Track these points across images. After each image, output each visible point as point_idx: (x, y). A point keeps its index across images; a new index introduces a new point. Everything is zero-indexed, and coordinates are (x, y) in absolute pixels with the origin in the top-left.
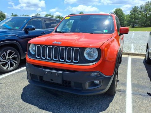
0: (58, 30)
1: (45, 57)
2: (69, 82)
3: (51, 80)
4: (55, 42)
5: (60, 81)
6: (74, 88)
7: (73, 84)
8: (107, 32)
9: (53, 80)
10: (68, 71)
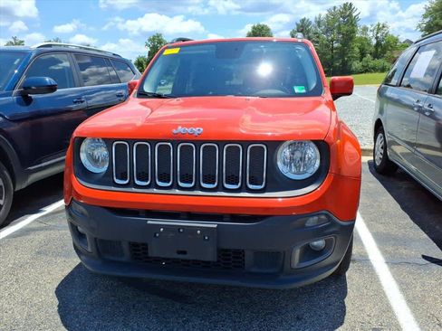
0: (147, 89)
1: (147, 180)
2: (239, 254)
3: (179, 252)
4: (180, 129)
5: (210, 255)
6: (254, 270)
7: (249, 258)
8: (304, 91)
9: (185, 253)
10: (234, 218)
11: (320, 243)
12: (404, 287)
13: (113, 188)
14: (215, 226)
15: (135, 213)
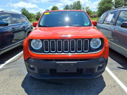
1: (54, 51)
2: (82, 70)
3: (66, 71)
5: (75, 71)
6: (85, 74)
7: (84, 70)
8: (87, 25)
11: (101, 65)
12: (116, 75)
13: (44, 54)
14: (76, 62)
15: (52, 60)
